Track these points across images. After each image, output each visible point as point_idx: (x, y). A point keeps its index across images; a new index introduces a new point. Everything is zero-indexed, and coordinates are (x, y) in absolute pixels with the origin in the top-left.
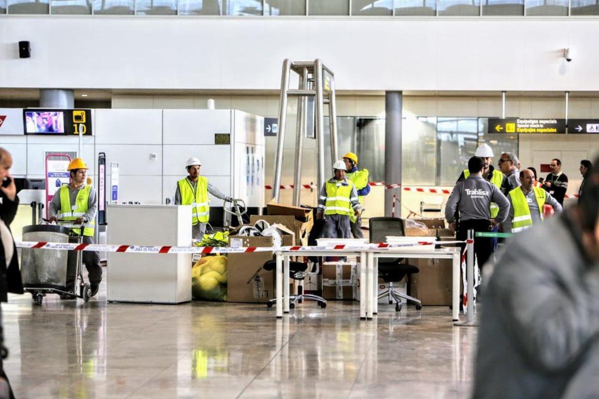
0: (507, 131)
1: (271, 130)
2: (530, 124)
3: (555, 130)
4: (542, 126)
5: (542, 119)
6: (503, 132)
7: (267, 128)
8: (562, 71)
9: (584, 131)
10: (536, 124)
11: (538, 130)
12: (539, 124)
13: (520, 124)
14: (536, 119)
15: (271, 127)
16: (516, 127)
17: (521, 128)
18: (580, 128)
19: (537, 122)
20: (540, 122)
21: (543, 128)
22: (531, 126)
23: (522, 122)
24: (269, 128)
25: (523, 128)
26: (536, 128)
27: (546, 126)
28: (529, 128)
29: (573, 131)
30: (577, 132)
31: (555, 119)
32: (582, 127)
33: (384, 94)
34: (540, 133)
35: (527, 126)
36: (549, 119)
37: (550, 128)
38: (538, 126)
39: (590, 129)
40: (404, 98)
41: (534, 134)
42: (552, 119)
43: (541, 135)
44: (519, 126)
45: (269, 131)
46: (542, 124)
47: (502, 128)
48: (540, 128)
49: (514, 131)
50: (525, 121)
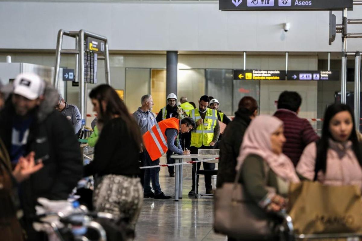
0: (246, 78)
1: (68, 77)
2: (262, 74)
3: (278, 78)
4: (270, 75)
5: (269, 71)
6: (244, 79)
7: (65, 76)
8: (283, 38)
9: (298, 78)
10: (265, 74)
11: (267, 78)
12: (268, 73)
13: (255, 73)
14: (266, 71)
15: (68, 74)
16: (252, 76)
17: (256, 76)
18: (295, 77)
19: (266, 72)
20: (269, 72)
21: (270, 77)
22: (262, 75)
23: (256, 72)
24: (67, 76)
25: (257, 76)
26: (266, 77)
27: (273, 75)
28: (261, 76)
29: (290, 79)
30: (293, 79)
31: (279, 71)
32: (296, 75)
33: (166, 53)
34: (268, 80)
35: (260, 75)
36: (274, 71)
37: (275, 76)
38: (267, 75)
39: (302, 77)
40: (179, 57)
41: (265, 81)
42: (277, 71)
43: (270, 81)
44: (254, 75)
45: (67, 78)
46: (270, 74)
47: (243, 76)
48: (268, 76)
49: (251, 78)
50: (259, 72)
